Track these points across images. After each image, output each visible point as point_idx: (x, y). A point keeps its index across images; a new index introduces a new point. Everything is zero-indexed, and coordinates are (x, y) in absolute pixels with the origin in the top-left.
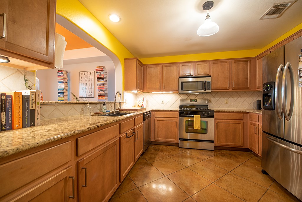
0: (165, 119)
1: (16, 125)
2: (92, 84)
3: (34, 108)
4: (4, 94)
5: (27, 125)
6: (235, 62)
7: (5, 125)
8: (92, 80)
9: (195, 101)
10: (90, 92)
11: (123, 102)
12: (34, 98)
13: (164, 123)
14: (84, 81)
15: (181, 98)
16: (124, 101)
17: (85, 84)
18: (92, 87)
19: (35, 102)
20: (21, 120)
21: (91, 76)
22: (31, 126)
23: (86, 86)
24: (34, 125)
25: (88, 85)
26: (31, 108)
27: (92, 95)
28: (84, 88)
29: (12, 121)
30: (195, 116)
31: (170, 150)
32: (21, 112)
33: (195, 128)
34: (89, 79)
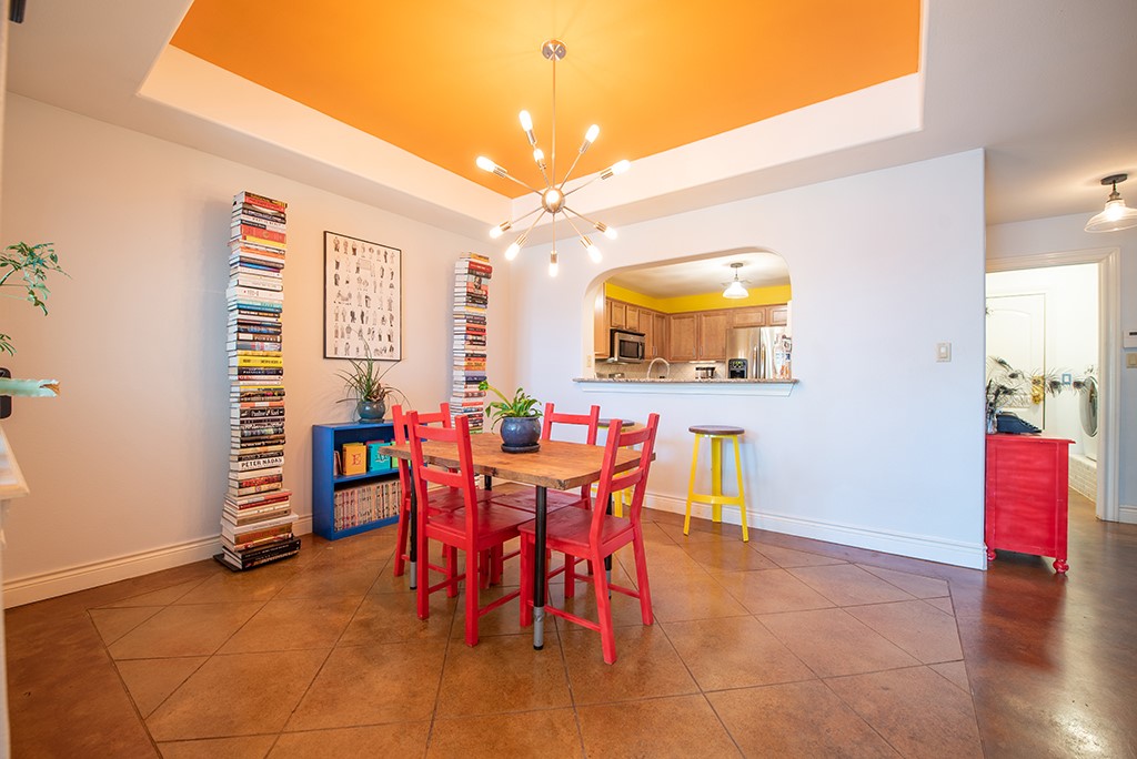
2: (390, 302)
6: (658, 316)
8: (392, 286)
10: (385, 338)
14: (353, 282)
17: (359, 296)
18: (392, 317)
21: (386, 266)
23: (365, 310)
25: (371, 303)
27: (392, 349)
28: (352, 314)
34: (379, 280)
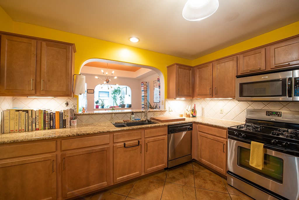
0: (209, 136)
1: (56, 127)
3: (65, 119)
4: (52, 113)
5: (61, 127)
7: (53, 126)
9: (278, 114)
11: (165, 110)
12: (65, 113)
13: (208, 141)
15: (250, 108)
16: (167, 109)
19: (66, 116)
20: (59, 124)
22: (63, 128)
24: (65, 127)
26: (64, 119)
29: (55, 125)
30: (252, 142)
31: (210, 180)
32: (59, 120)
33: (252, 163)
